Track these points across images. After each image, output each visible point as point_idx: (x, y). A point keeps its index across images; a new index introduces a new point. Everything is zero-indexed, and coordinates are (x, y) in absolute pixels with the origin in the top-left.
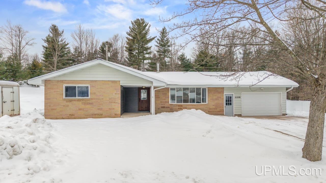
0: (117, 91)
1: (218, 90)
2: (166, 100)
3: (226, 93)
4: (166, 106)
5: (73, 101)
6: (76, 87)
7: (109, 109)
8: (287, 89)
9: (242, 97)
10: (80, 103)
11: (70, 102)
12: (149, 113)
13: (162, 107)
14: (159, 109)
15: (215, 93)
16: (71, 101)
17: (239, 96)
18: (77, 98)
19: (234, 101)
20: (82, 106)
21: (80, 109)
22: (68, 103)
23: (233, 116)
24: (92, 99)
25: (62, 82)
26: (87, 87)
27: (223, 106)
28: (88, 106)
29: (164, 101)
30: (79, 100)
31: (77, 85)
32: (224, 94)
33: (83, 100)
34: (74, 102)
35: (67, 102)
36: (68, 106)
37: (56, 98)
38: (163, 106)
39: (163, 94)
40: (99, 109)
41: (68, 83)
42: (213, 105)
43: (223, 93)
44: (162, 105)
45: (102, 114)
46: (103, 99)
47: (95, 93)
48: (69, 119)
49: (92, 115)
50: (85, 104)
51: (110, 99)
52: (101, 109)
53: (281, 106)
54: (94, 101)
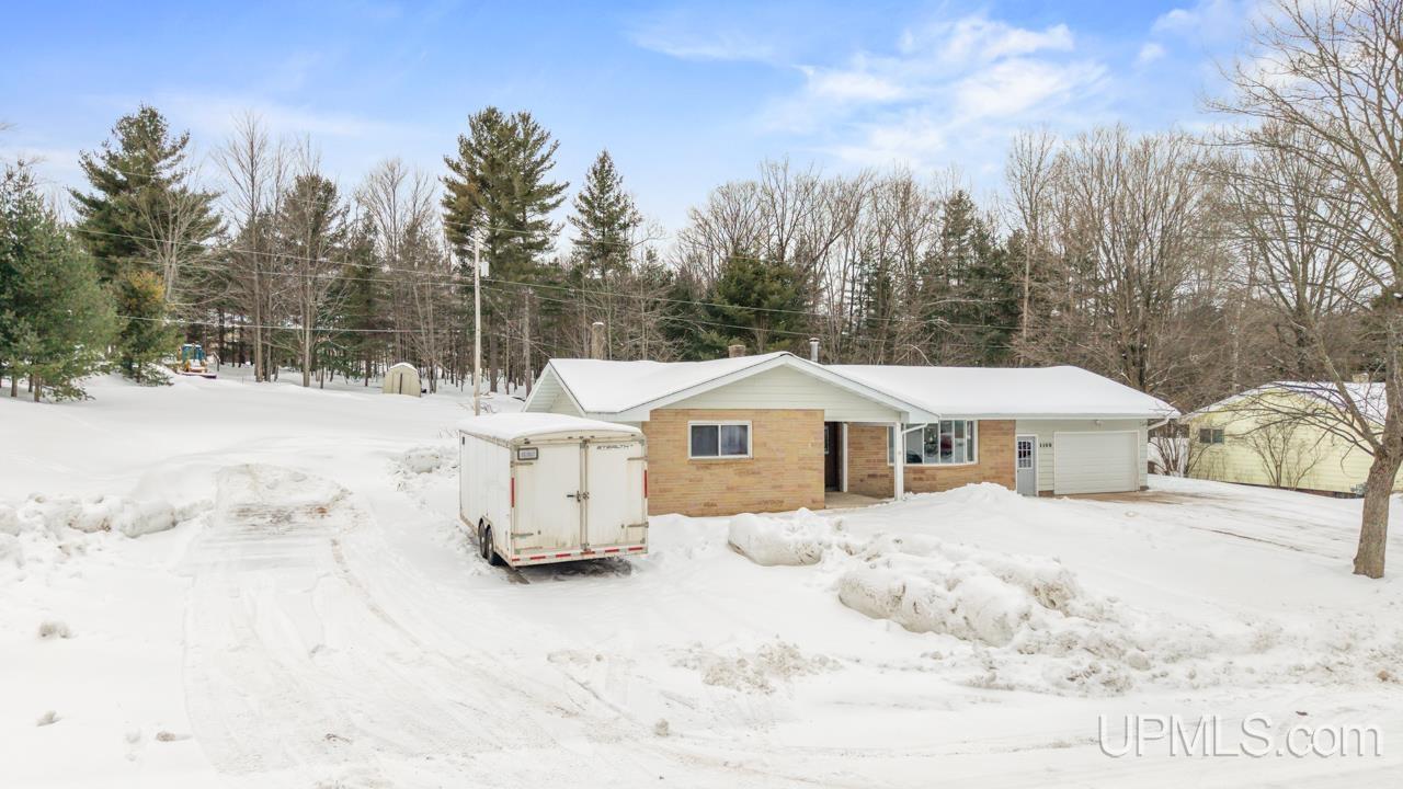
0: (816, 438)
1: (1003, 425)
2: (881, 456)
3: (1021, 434)
4: (879, 472)
5: (713, 467)
6: (717, 427)
7: (800, 486)
8: (1150, 422)
9: (1055, 445)
10: (730, 471)
11: (707, 468)
12: (836, 493)
13: (869, 476)
14: (862, 481)
15: (995, 434)
16: (708, 466)
17: (1047, 441)
18: (720, 456)
19: (1038, 453)
20: (735, 480)
21: (730, 489)
22: (702, 473)
23: (1035, 496)
24: (758, 460)
25: (687, 413)
26: (745, 428)
27: (1014, 468)
28: (749, 480)
29: (875, 457)
30: (727, 463)
31: (719, 423)
32: (1017, 436)
33: (737, 462)
34: (716, 470)
35: (698, 468)
36: (700, 480)
37: (672, 460)
38: (871, 472)
39: (872, 438)
40: (774, 487)
41: (701, 417)
42: (992, 468)
43: (1014, 434)
44: (870, 468)
45: (782, 502)
46: (783, 459)
47: (765, 444)
48: (702, 515)
49: (760, 503)
50: (741, 473)
51: (800, 459)
52: (781, 487)
53: (1136, 465)
54: (761, 465)
